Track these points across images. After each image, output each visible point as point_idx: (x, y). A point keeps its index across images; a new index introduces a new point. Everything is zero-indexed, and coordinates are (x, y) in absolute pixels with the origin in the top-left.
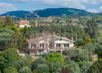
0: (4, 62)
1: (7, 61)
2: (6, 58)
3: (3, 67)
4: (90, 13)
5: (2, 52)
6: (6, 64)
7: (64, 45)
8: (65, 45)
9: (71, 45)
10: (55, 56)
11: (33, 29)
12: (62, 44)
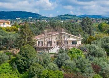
0: (22, 60)
1: (26, 59)
2: (23, 56)
3: (21, 66)
4: (45, 17)
5: (6, 51)
6: (25, 61)
7: (71, 42)
8: (73, 42)
9: (79, 43)
10: (76, 53)
11: (32, 26)
12: (70, 41)
